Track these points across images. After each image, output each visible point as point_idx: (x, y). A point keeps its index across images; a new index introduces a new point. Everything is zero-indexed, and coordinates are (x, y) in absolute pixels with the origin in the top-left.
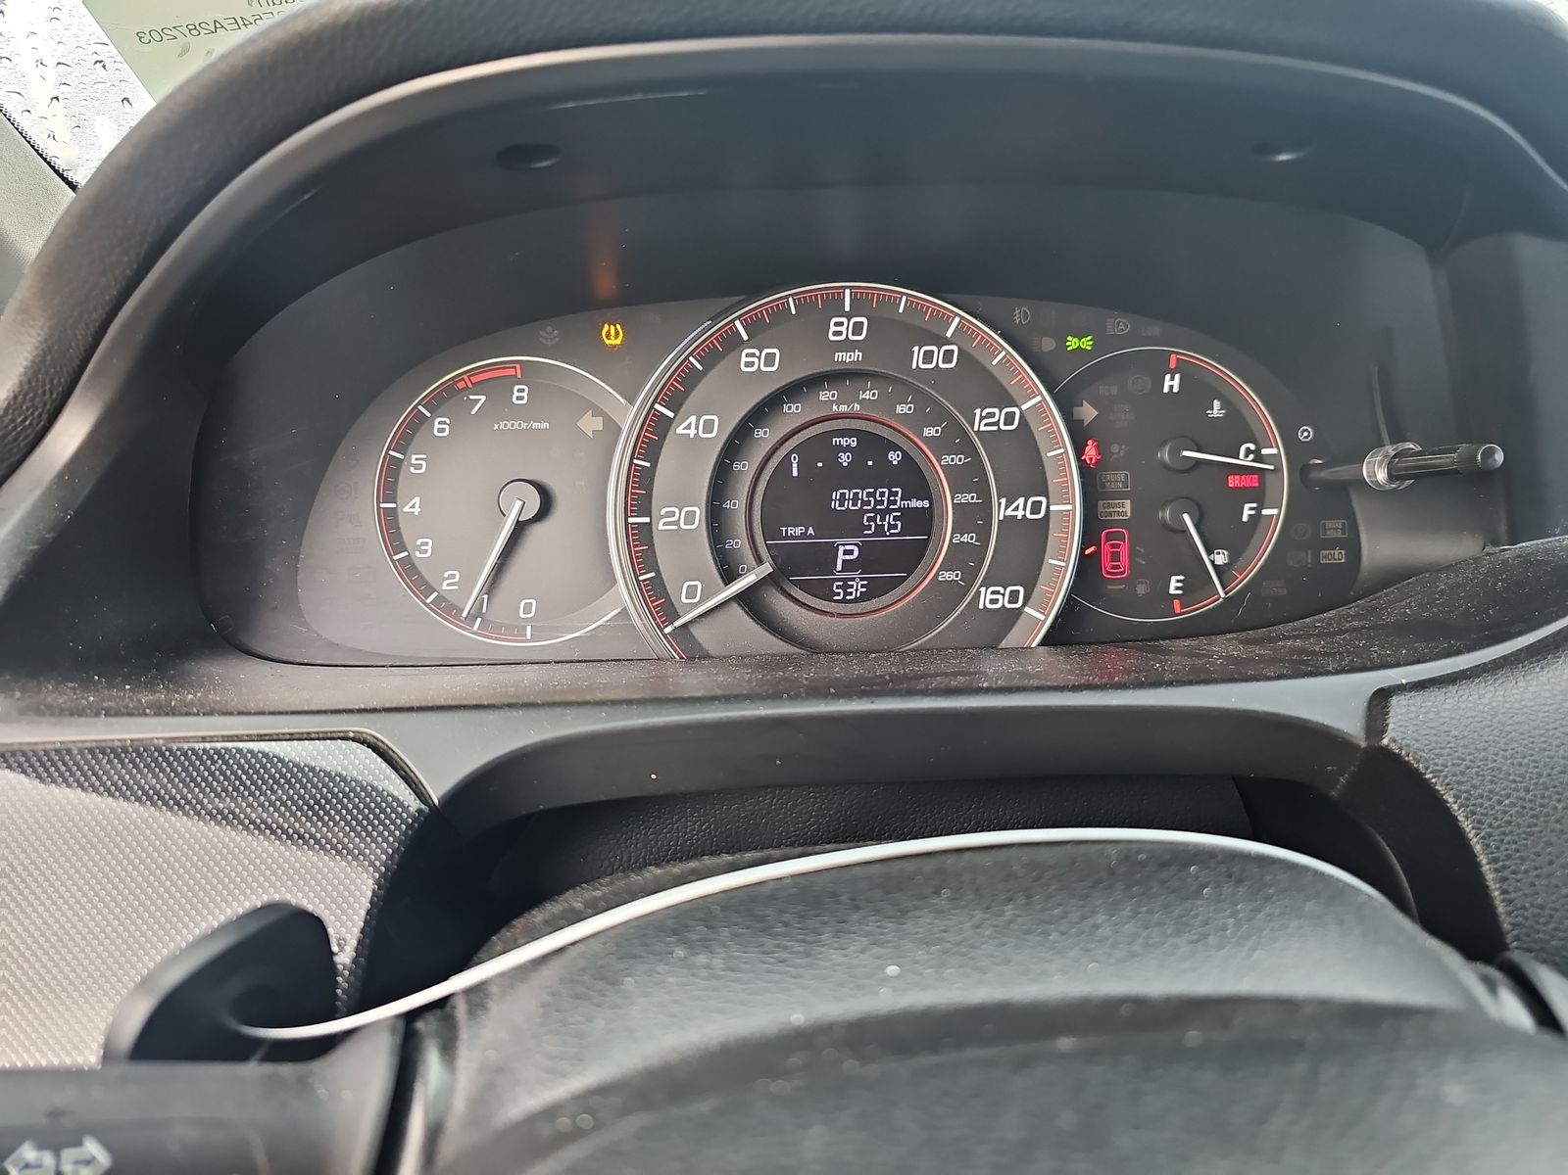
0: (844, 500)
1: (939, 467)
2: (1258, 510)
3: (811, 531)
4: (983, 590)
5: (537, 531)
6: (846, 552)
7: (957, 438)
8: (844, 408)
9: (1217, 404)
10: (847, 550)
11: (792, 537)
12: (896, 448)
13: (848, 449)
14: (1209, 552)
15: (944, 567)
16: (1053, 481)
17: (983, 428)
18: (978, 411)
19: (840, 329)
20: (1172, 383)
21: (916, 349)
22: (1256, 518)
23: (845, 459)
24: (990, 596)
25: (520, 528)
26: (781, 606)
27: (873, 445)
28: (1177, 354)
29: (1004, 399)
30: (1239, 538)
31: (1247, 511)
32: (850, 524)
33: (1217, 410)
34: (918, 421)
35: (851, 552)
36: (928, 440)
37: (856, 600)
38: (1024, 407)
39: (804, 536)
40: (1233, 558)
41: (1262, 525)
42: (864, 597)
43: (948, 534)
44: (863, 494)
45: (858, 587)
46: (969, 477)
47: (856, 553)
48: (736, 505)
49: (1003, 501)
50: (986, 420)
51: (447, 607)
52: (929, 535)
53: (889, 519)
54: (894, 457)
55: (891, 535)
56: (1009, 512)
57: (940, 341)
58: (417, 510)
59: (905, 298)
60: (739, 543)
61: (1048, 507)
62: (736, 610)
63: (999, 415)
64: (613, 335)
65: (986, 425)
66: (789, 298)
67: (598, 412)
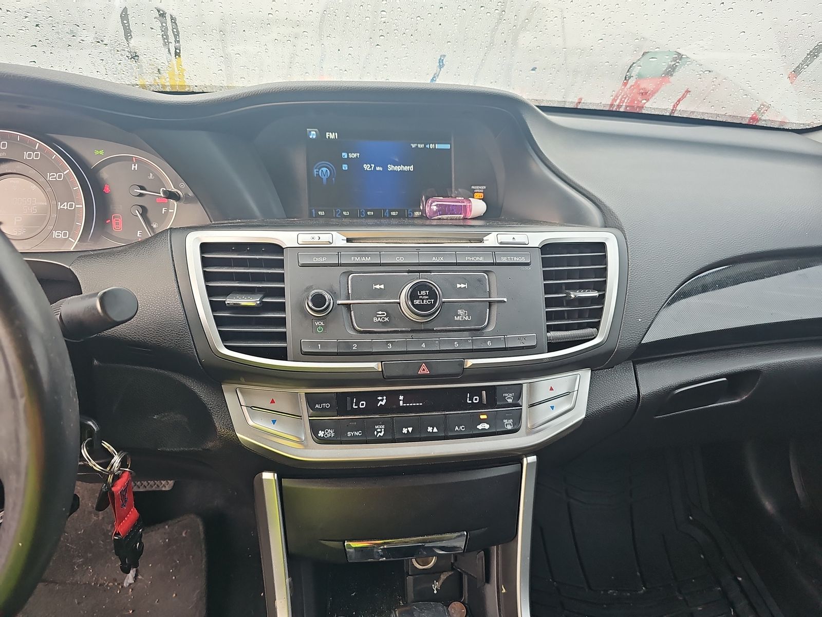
4: (54, 232)
6: (17, 219)
8: (8, 171)
16: (76, 197)
17: (50, 179)
18: (48, 174)
20: (135, 167)
21: (25, 153)
22: (167, 212)
24: (58, 234)
28: (135, 157)
29: (57, 171)
30: (163, 219)
31: (164, 210)
32: (19, 209)
33: (151, 176)
35: (19, 219)
38: (65, 173)
40: (159, 225)
41: (169, 214)
47: (21, 219)
49: (59, 203)
50: (52, 176)
53: (32, 208)
55: (34, 214)
56: (61, 207)
57: (33, 150)
59: (20, 136)
61: (75, 206)
63: (56, 175)
65: (52, 178)
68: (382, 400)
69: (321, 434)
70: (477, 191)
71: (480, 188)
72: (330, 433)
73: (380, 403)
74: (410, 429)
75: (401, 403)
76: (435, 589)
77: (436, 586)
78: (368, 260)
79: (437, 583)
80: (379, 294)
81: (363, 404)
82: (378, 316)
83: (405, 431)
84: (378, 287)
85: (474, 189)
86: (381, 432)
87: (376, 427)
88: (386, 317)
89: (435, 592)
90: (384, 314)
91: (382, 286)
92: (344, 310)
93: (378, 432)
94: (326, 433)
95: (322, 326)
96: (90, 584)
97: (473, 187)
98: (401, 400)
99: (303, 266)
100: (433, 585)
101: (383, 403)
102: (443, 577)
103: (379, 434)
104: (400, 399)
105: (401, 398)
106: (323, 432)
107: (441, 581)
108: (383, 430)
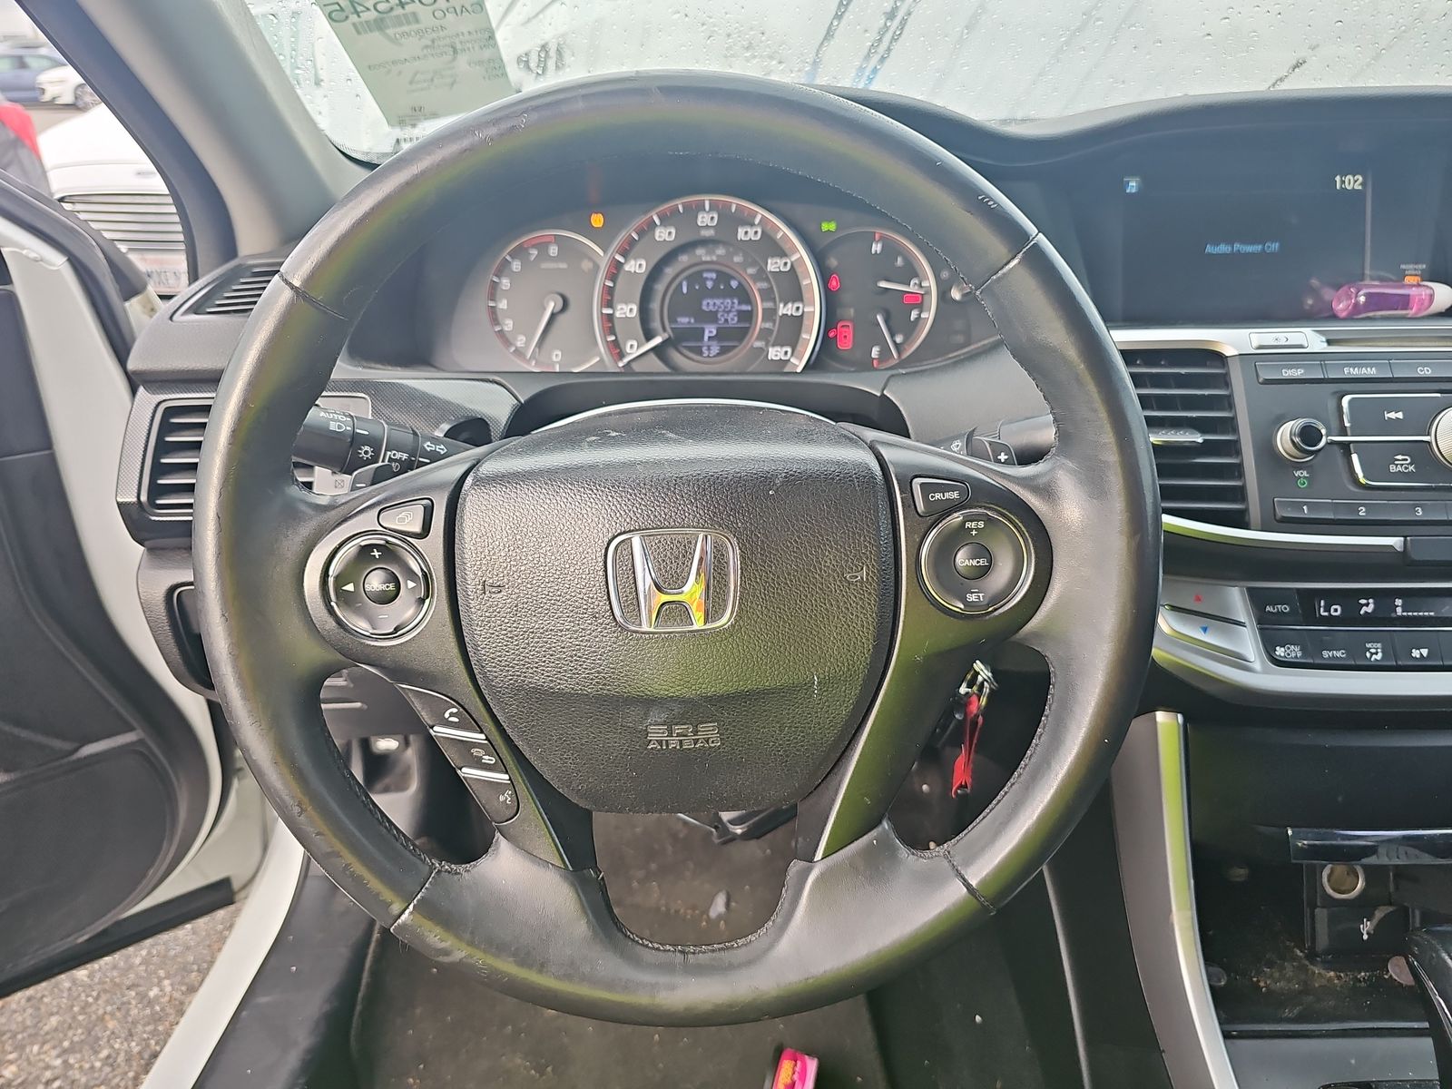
0: (708, 304)
1: (755, 288)
2: (920, 315)
3: (692, 321)
4: (772, 350)
5: (562, 319)
6: (709, 332)
7: (762, 275)
8: (708, 259)
9: (899, 259)
10: (710, 330)
11: (682, 324)
12: (734, 278)
13: (712, 279)
14: (892, 335)
15: (758, 339)
16: (806, 296)
17: (773, 270)
18: (770, 261)
19: (704, 219)
20: (877, 248)
21: (740, 229)
22: (919, 318)
23: (709, 284)
24: (775, 353)
25: (553, 316)
26: (676, 357)
27: (723, 277)
28: (879, 232)
29: (783, 254)
30: (911, 328)
31: (914, 315)
32: (712, 317)
33: (900, 261)
34: (745, 265)
35: (712, 332)
36: (751, 276)
37: (714, 356)
38: (793, 258)
39: (689, 323)
40: (906, 340)
41: (921, 322)
42: (718, 354)
43: (760, 323)
44: (718, 302)
45: (715, 350)
46: (767, 295)
47: (715, 332)
48: (655, 306)
49: (782, 306)
50: (774, 265)
51: (519, 353)
52: (751, 323)
53: (731, 315)
54: (734, 284)
55: (732, 323)
56: (785, 312)
57: (752, 225)
58: (506, 307)
59: (735, 203)
60: (656, 324)
61: (803, 309)
62: (652, 356)
63: (780, 262)
64: (597, 220)
65: (774, 268)
66: (679, 204)
67: (590, 259)
68: (1367, 605)
69: (1280, 651)
70: (1409, 272)
71: (1416, 267)
72: (1294, 652)
73: (1364, 609)
74: (1425, 652)
75: (1399, 610)
76: (1365, 933)
77: (1366, 928)
78: (1371, 372)
79: (1369, 923)
80: (1394, 427)
81: (1336, 610)
82: (1396, 462)
83: (1416, 653)
84: (1393, 415)
85: (1405, 270)
86: (1376, 653)
87: (1368, 645)
88: (1411, 464)
89: (1365, 937)
90: (1407, 460)
91: (1400, 415)
92: (1338, 452)
93: (1372, 654)
94: (1288, 651)
95: (1305, 477)
96: (658, 909)
97: (1403, 267)
98: (1398, 606)
99: (1267, 382)
100: (1362, 926)
101: (1370, 609)
102: (1379, 914)
103: (1374, 656)
104: (1396, 604)
105: (1399, 602)
106: (1282, 649)
107: (1375, 921)
108: (1379, 650)
